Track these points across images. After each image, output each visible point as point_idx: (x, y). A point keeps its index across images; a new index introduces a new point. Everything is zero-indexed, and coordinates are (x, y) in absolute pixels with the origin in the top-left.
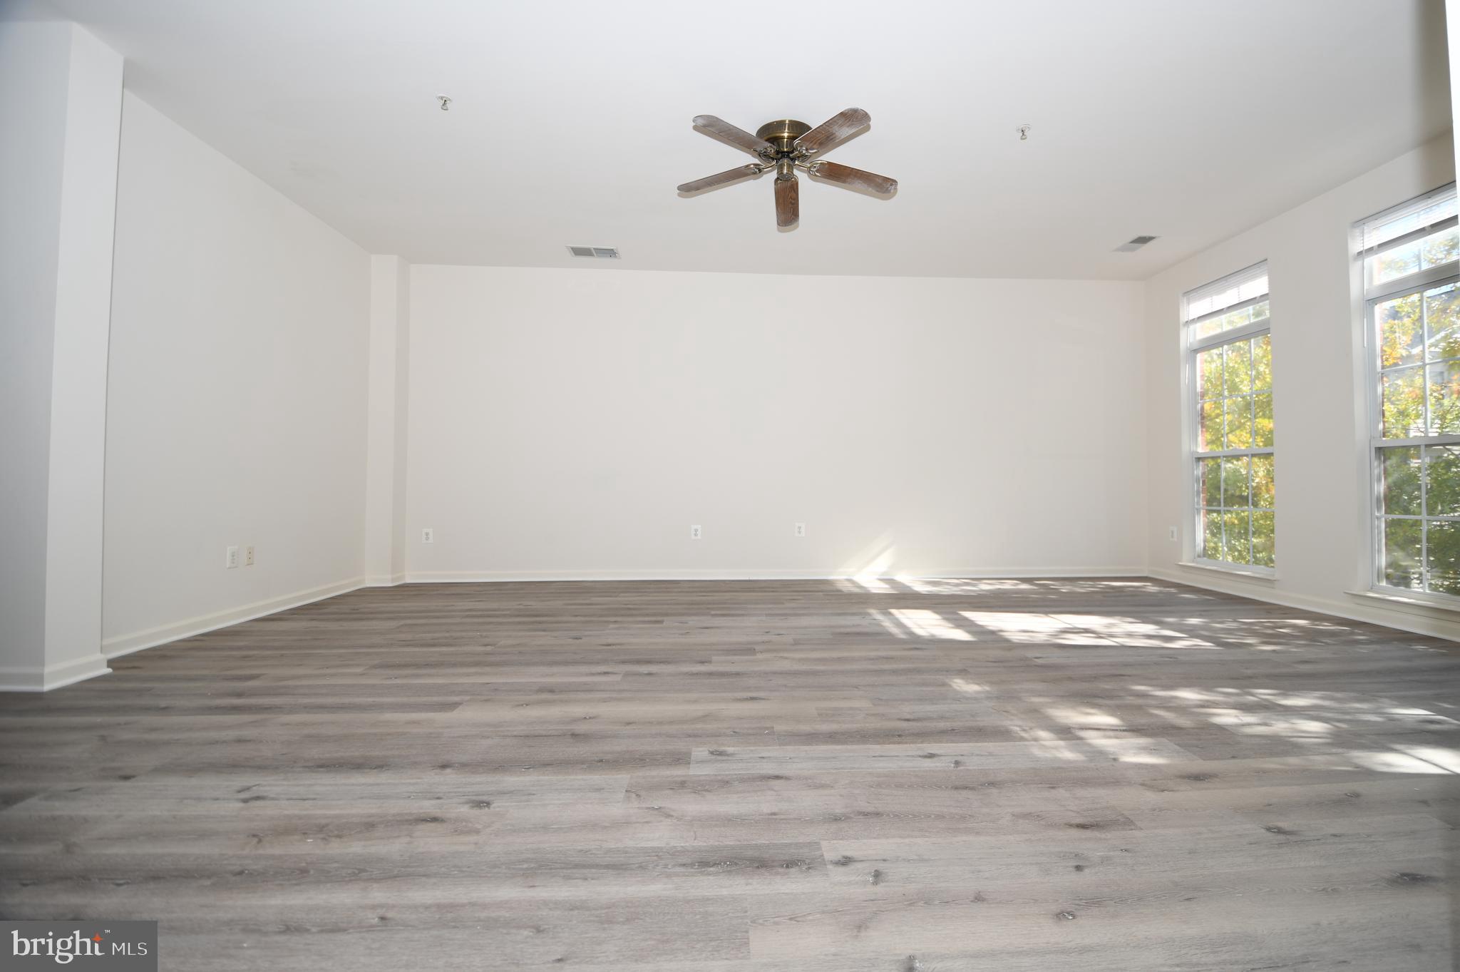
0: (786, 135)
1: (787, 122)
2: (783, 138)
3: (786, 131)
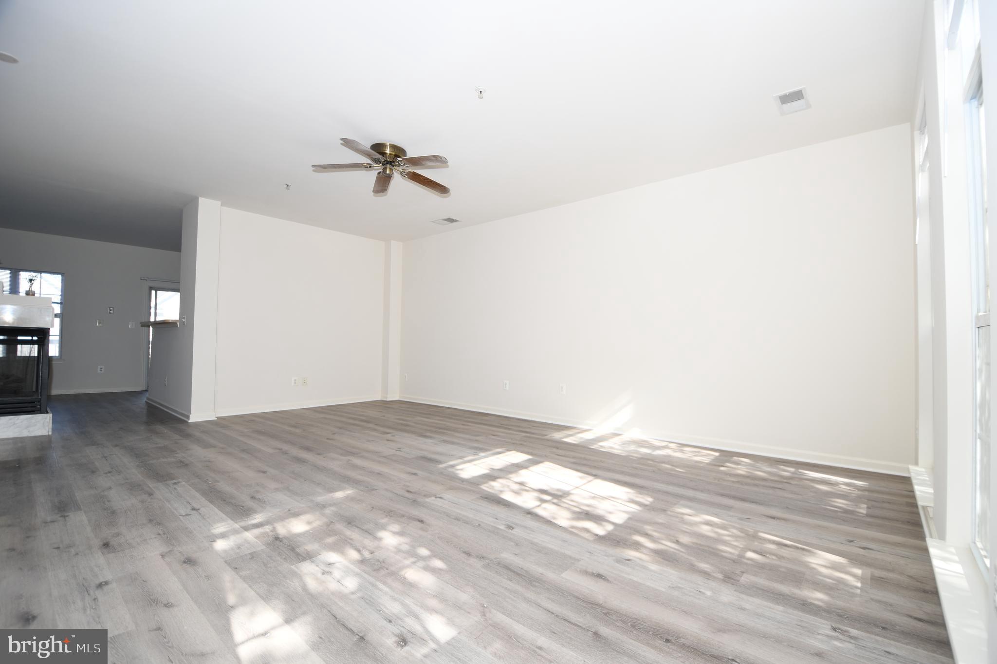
0: (388, 152)
1: (389, 145)
3: (389, 149)
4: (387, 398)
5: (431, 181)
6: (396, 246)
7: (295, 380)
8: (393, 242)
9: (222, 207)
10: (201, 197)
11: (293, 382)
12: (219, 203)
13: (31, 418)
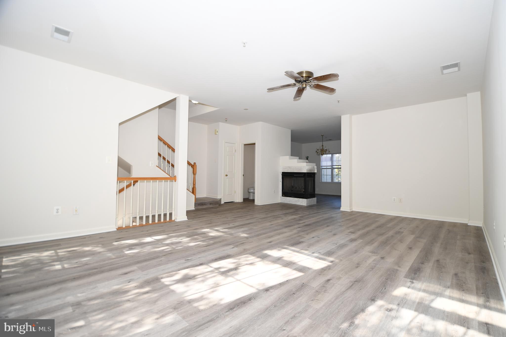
4: (469, 223)
7: (394, 199)
10: (342, 115)
12: (349, 115)
13: (302, 200)
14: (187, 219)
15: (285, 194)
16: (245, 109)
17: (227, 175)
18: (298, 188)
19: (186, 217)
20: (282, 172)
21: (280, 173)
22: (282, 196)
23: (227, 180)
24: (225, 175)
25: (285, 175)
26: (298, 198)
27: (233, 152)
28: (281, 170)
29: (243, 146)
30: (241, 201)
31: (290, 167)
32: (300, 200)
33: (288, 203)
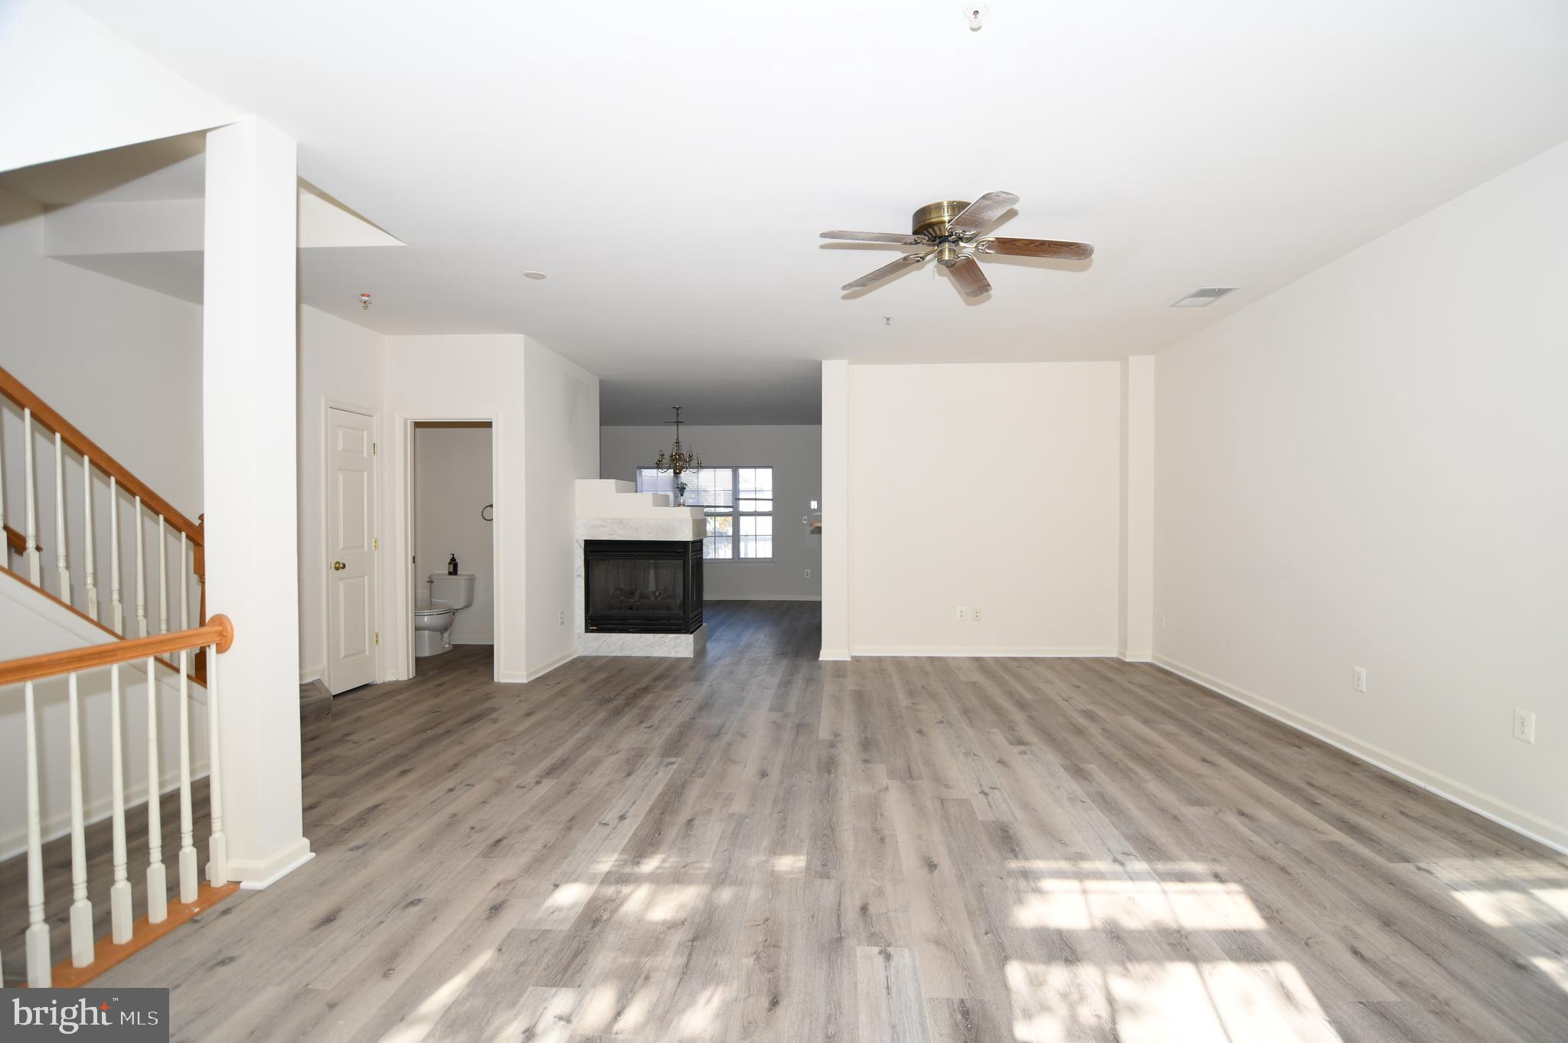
0: (946, 218)
1: (945, 204)
2: (944, 222)
3: (946, 214)
4: (1125, 656)
5: (1043, 243)
6: (1143, 366)
7: (961, 612)
8: (1131, 358)
9: (850, 366)
10: (826, 359)
11: (958, 613)
12: (845, 362)
13: (678, 637)
14: (313, 855)
15: (598, 621)
16: (528, 275)
17: (340, 566)
18: (653, 598)
19: (306, 842)
20: (586, 542)
21: (576, 545)
22: (587, 630)
23: (341, 586)
24: (333, 566)
25: (597, 551)
26: (656, 635)
27: (365, 455)
28: (584, 532)
29: (410, 427)
30: (408, 675)
31: (621, 522)
32: (667, 640)
33: (615, 655)
